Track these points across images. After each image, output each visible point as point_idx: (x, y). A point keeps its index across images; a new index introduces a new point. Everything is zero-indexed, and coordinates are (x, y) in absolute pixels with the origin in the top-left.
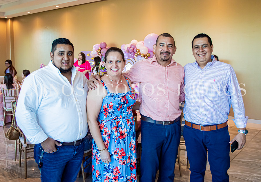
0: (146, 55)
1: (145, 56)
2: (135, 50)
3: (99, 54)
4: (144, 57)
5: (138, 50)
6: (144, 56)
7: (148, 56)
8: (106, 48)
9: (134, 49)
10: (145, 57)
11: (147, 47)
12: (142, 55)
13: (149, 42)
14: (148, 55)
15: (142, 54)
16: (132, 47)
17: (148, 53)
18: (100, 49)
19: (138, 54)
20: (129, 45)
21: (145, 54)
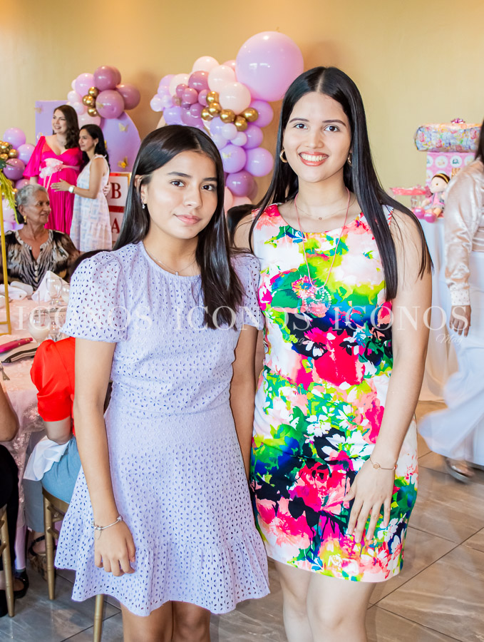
0: (242, 115)
1: (239, 118)
2: (202, 97)
3: (91, 111)
4: (234, 122)
5: (212, 95)
6: (234, 119)
7: (247, 120)
8: (114, 89)
9: (198, 92)
10: (238, 124)
11: (244, 84)
12: (224, 116)
13: (255, 65)
14: (248, 115)
15: (226, 111)
16: (195, 84)
17: (249, 109)
18: (91, 92)
19: (212, 110)
20: (184, 79)
21: (238, 110)
